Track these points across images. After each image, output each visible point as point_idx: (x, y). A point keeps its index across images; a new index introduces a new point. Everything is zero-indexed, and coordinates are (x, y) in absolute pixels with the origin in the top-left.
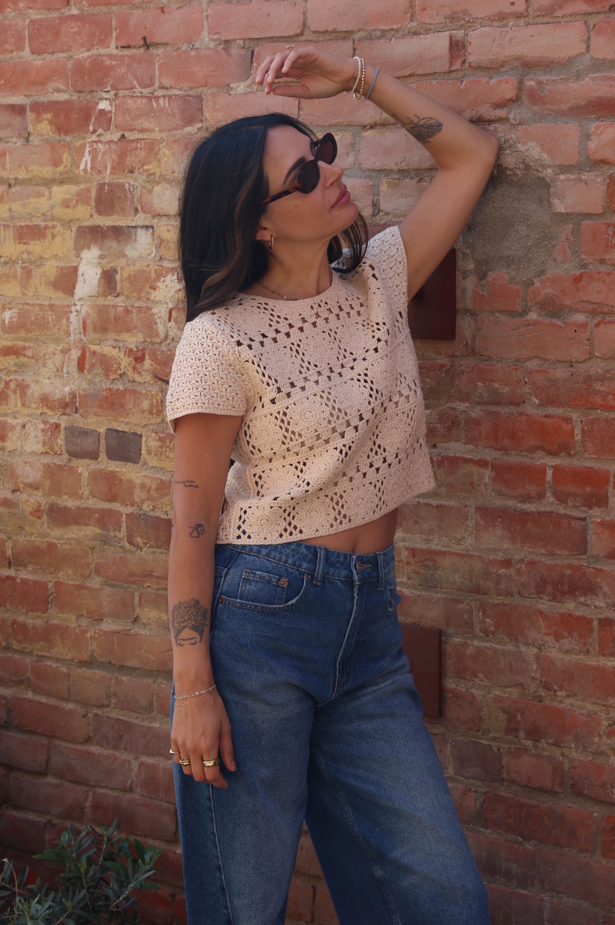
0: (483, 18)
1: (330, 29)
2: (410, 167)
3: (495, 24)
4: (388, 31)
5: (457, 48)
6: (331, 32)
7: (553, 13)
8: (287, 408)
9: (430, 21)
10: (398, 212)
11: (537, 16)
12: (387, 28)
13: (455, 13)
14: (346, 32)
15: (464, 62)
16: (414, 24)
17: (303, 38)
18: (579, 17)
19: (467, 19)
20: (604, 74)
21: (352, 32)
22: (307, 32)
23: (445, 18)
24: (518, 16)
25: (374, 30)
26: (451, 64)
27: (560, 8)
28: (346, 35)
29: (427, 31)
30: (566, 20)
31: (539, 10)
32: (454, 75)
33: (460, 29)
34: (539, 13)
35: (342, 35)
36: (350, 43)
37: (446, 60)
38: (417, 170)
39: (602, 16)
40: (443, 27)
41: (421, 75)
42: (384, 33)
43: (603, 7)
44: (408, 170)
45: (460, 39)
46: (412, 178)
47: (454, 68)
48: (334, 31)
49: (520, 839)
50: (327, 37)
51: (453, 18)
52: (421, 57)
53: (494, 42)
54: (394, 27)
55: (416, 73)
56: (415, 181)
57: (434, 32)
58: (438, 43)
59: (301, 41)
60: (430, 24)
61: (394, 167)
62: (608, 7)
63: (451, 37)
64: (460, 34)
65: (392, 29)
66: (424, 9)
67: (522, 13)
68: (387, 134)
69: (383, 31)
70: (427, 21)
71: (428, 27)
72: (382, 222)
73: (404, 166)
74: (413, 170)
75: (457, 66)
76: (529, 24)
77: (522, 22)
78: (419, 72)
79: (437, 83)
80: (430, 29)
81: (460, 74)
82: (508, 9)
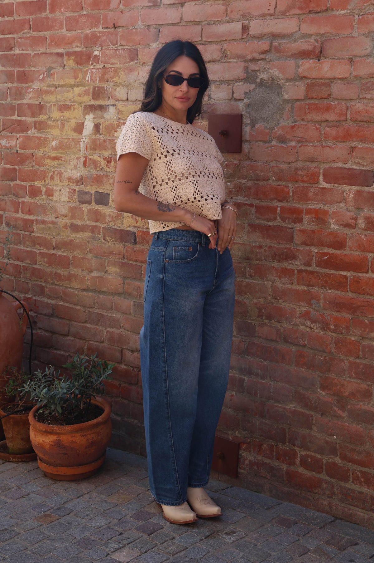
0: (256, 16)
1: (192, 20)
2: (224, 79)
3: (261, 18)
4: (216, 21)
5: (245, 28)
6: (193, 21)
7: (286, 14)
8: (172, 160)
9: (234, 17)
10: (219, 99)
11: (279, 15)
12: (216, 20)
13: (244, 13)
14: (199, 21)
15: (248, 35)
16: (227, 18)
17: (181, 24)
18: (296, 16)
19: (249, 16)
20: (306, 40)
21: (201, 22)
22: (182, 21)
23: (240, 16)
24: (271, 15)
25: (210, 21)
26: (242, 35)
27: (288, 12)
28: (199, 23)
29: (233, 21)
30: (291, 17)
31: (279, 12)
32: (243, 40)
33: (246, 20)
34: (280, 14)
35: (197, 23)
36: (201, 26)
37: (241, 33)
38: (227, 81)
39: (305, 15)
40: (239, 20)
41: (230, 40)
42: (215, 22)
43: (306, 11)
44: (223, 81)
45: (246, 24)
46: (225, 84)
47: (244, 37)
48: (194, 21)
49: (262, 360)
50: (191, 24)
51: (244, 16)
52: (230, 32)
53: (261, 26)
54: (219, 19)
55: (228, 39)
56: (226, 85)
57: (236, 22)
58: (237, 27)
59: (180, 26)
60: (234, 18)
61: (218, 80)
62: (308, 12)
63: (243, 24)
64: (246, 22)
65: (218, 20)
66: (232, 12)
67: (272, 14)
68: (215, 65)
69: (214, 21)
70: (233, 17)
71: (233, 19)
72: (212, 103)
73: (222, 79)
74: (226, 81)
75: (245, 36)
76: (275, 18)
77: (272, 17)
78: (229, 38)
79: (236, 43)
80: (234, 21)
81: (246, 40)
82: (266, 12)
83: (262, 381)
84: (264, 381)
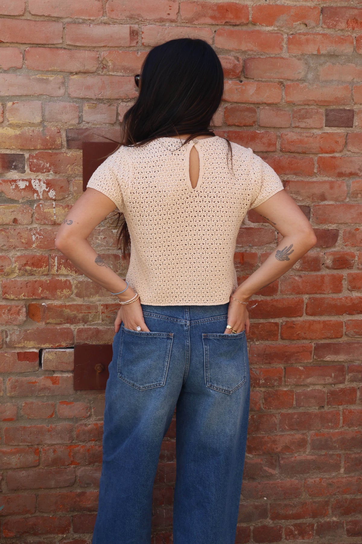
0: (150, 20)
1: (46, 15)
2: (104, 97)
3: (157, 24)
4: (86, 20)
5: (134, 34)
6: (46, 16)
7: (193, 22)
9: (116, 18)
10: (95, 122)
11: (183, 23)
12: (87, 18)
13: (132, 15)
14: (57, 17)
15: (137, 42)
16: (105, 18)
17: (23, 18)
18: (206, 26)
19: (140, 19)
20: (223, 56)
21: (61, 18)
22: (27, 14)
23: (126, 17)
24: (172, 21)
25: (77, 19)
26: (130, 43)
27: (197, 20)
28: (57, 19)
29: (114, 23)
30: (200, 26)
31: (184, 19)
32: (131, 49)
33: (135, 24)
34: (184, 21)
35: (53, 19)
36: (61, 25)
37: (129, 39)
38: (108, 99)
39: (220, 27)
40: (125, 22)
41: (111, 47)
42: (84, 22)
43: (222, 22)
44: (102, 99)
45: (136, 29)
46: (105, 104)
47: (133, 45)
48: (49, 16)
50: (42, 19)
51: (131, 17)
52: (111, 37)
53: (158, 33)
54: (92, 18)
55: (108, 45)
56: (107, 105)
57: (119, 24)
58: (124, 31)
59: (21, 19)
60: (116, 19)
61: (94, 97)
62: (224, 23)
63: (130, 27)
64: (136, 27)
65: (90, 19)
66: (112, 11)
67: (174, 20)
68: (88, 78)
69: (84, 20)
70: (115, 17)
71: (115, 20)
72: (84, 127)
73: (100, 96)
74: (106, 99)
75: (134, 44)
76: (178, 26)
77: (174, 24)
78: (110, 45)
79: (123, 52)
80: (116, 22)
81: (135, 49)
82: (165, 17)
83: (170, 463)
84: (172, 462)
